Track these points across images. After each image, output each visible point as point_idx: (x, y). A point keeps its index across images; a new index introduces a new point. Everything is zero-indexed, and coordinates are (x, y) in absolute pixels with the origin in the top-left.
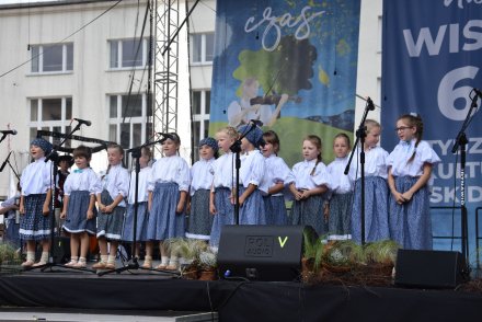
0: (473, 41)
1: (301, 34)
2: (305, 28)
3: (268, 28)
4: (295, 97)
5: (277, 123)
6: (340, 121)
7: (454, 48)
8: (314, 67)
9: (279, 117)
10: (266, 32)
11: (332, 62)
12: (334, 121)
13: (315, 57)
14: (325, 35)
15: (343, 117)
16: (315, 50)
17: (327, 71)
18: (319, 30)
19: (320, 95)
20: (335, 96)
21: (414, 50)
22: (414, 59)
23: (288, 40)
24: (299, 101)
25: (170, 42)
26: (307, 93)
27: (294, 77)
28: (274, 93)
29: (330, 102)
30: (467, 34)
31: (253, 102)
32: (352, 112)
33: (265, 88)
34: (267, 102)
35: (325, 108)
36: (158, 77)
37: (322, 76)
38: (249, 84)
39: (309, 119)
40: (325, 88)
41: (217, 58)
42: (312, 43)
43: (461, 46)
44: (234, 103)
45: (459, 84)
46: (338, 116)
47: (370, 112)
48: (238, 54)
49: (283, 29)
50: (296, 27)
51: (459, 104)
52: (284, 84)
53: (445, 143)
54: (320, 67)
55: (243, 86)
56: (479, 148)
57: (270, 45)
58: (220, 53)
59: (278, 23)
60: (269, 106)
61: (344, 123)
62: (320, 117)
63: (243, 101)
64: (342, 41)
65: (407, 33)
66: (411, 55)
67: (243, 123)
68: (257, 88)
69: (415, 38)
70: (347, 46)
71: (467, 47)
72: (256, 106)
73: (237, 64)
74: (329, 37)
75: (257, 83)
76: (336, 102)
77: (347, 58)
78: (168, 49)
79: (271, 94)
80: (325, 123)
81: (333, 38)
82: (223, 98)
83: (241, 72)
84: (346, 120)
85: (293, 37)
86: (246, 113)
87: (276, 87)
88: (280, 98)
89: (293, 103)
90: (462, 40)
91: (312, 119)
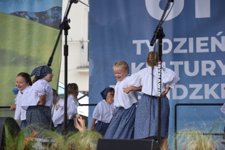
6: (47, 18)
12: (42, 17)
15: (50, 13)
32: (60, 9)
39: (15, 14)
46: (46, 12)
47: (73, 4)
56: (182, 48)
61: (51, 20)
62: (26, 13)
80: (31, 19)
84: (53, 17)
91: (18, 14)
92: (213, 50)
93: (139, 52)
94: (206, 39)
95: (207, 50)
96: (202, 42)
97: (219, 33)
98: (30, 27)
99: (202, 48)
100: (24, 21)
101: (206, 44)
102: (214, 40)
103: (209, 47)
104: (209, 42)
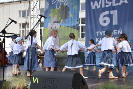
0: (108, 4)
1: (65, 4)
2: (66, 2)
3: (57, 3)
4: (64, 21)
5: (60, 28)
6: (75, 27)
7: (103, 6)
8: (69, 13)
9: (60, 26)
10: (57, 4)
11: (73, 11)
13: (69, 10)
14: (71, 4)
15: (76, 26)
16: (69, 8)
17: (72, 14)
18: (70, 3)
19: (70, 20)
20: (74, 20)
21: (93, 7)
22: (93, 10)
23: (62, 6)
24: (65, 22)
25: (34, 7)
26: (67, 20)
27: (64, 15)
28: (59, 20)
29: (73, 22)
30: (107, 2)
31: (54, 22)
33: (57, 19)
34: (58, 22)
35: (71, 24)
36: (32, 17)
37: (71, 15)
38: (53, 18)
39: (67, 27)
40: (71, 18)
41: (45, 11)
42: (68, 6)
43: (105, 5)
44: (50, 23)
45: (105, 16)
46: (75, 26)
48: (50, 10)
49: (61, 3)
50: (64, 2)
51: (105, 21)
52: (62, 17)
53: (101, 32)
54: (70, 13)
55: (52, 18)
57: (58, 7)
58: (46, 10)
59: (60, 1)
60: (58, 24)
61: (76, 28)
62: (70, 26)
63: (52, 23)
64: (76, 6)
65: (92, 3)
66: (93, 9)
67: (52, 28)
68: (55, 19)
69: (94, 4)
70: (77, 7)
71: (107, 6)
72: (55, 24)
73: (50, 12)
74: (72, 5)
75: (55, 17)
76: (74, 22)
77: (77, 10)
78: (34, 9)
79: (58, 20)
80: (71, 27)
81: (73, 5)
82: (47, 22)
83: (51, 15)
85: (63, 5)
86: (52, 26)
87: (60, 18)
88: (60, 21)
89: (64, 22)
90: (105, 4)
91: (68, 27)
92: (118, 34)
93: (98, 35)
94: (116, 31)
95: (117, 34)
96: (115, 31)
97: (120, 29)
98: (71, 29)
99: (115, 33)
100: (70, 28)
101: (116, 32)
102: (119, 31)
103: (117, 33)
104: (117, 31)
